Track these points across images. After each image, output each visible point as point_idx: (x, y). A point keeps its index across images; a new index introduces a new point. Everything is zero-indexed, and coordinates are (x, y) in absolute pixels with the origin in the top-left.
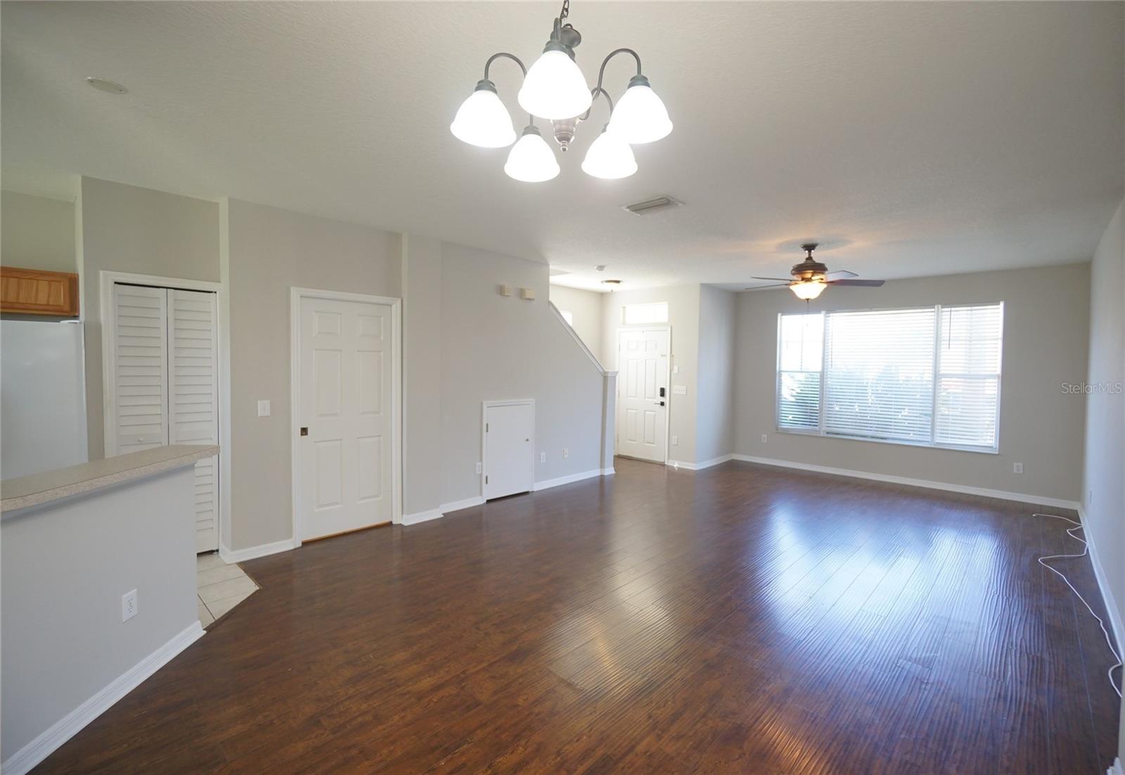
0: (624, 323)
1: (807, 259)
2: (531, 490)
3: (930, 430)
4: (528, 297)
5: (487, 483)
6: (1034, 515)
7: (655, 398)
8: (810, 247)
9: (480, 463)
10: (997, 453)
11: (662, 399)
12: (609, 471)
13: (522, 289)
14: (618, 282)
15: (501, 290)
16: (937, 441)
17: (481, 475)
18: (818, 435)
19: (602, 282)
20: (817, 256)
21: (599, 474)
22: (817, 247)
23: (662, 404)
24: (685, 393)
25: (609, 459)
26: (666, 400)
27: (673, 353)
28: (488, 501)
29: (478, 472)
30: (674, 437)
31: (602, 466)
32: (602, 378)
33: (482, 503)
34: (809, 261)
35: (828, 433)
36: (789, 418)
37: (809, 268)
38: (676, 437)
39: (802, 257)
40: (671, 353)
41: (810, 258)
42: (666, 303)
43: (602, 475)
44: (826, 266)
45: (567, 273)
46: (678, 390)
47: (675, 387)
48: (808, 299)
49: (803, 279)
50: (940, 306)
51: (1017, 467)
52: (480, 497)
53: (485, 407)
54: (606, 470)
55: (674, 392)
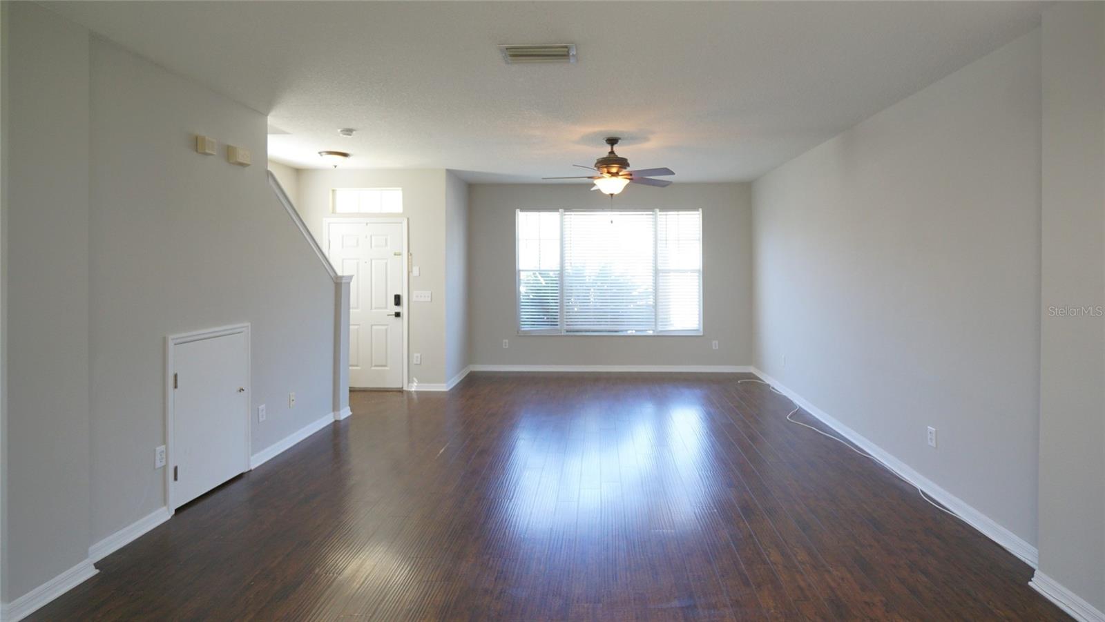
0: (334, 212)
1: (610, 153)
2: (247, 470)
3: (654, 320)
4: (240, 160)
5: (176, 479)
6: (739, 382)
7: (386, 308)
8: (612, 141)
9: (163, 447)
10: (702, 334)
11: (397, 309)
12: (345, 413)
13: (228, 147)
14: (345, 155)
15: (197, 144)
16: (660, 329)
17: (165, 468)
18: (560, 334)
19: (320, 153)
20: (620, 151)
21: (333, 420)
22: (620, 141)
23: (398, 315)
24: (429, 300)
25: (344, 395)
26: (403, 309)
27: (411, 252)
28: (178, 511)
29: (159, 464)
30: (416, 355)
31: (336, 407)
32: (332, 286)
33: (169, 517)
34: (612, 155)
35: (567, 331)
36: (527, 318)
37: (612, 163)
38: (419, 355)
39: (605, 151)
40: (408, 251)
41: (612, 152)
42: (401, 188)
43: (336, 421)
44: (629, 161)
45: (288, 133)
46: (421, 296)
47: (414, 294)
48: (612, 195)
49: (609, 172)
50: (658, 210)
51: (715, 344)
52: (165, 508)
53: (171, 344)
54: (342, 412)
55: (414, 298)
